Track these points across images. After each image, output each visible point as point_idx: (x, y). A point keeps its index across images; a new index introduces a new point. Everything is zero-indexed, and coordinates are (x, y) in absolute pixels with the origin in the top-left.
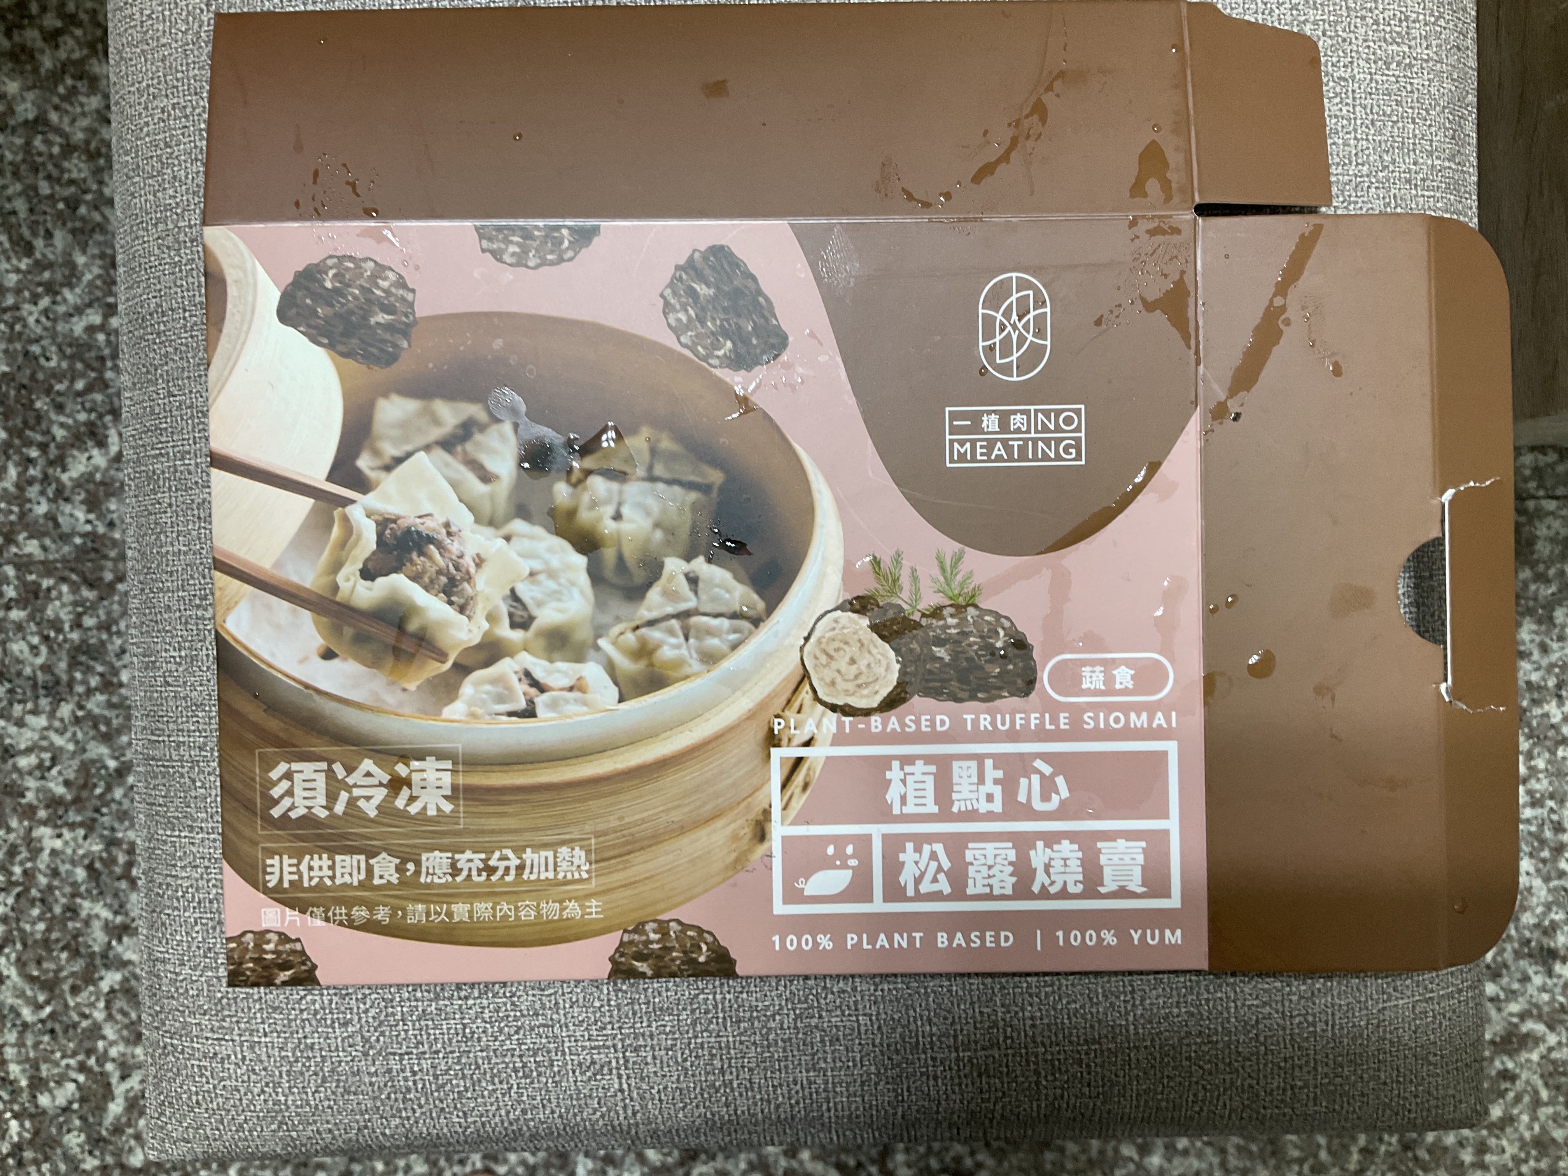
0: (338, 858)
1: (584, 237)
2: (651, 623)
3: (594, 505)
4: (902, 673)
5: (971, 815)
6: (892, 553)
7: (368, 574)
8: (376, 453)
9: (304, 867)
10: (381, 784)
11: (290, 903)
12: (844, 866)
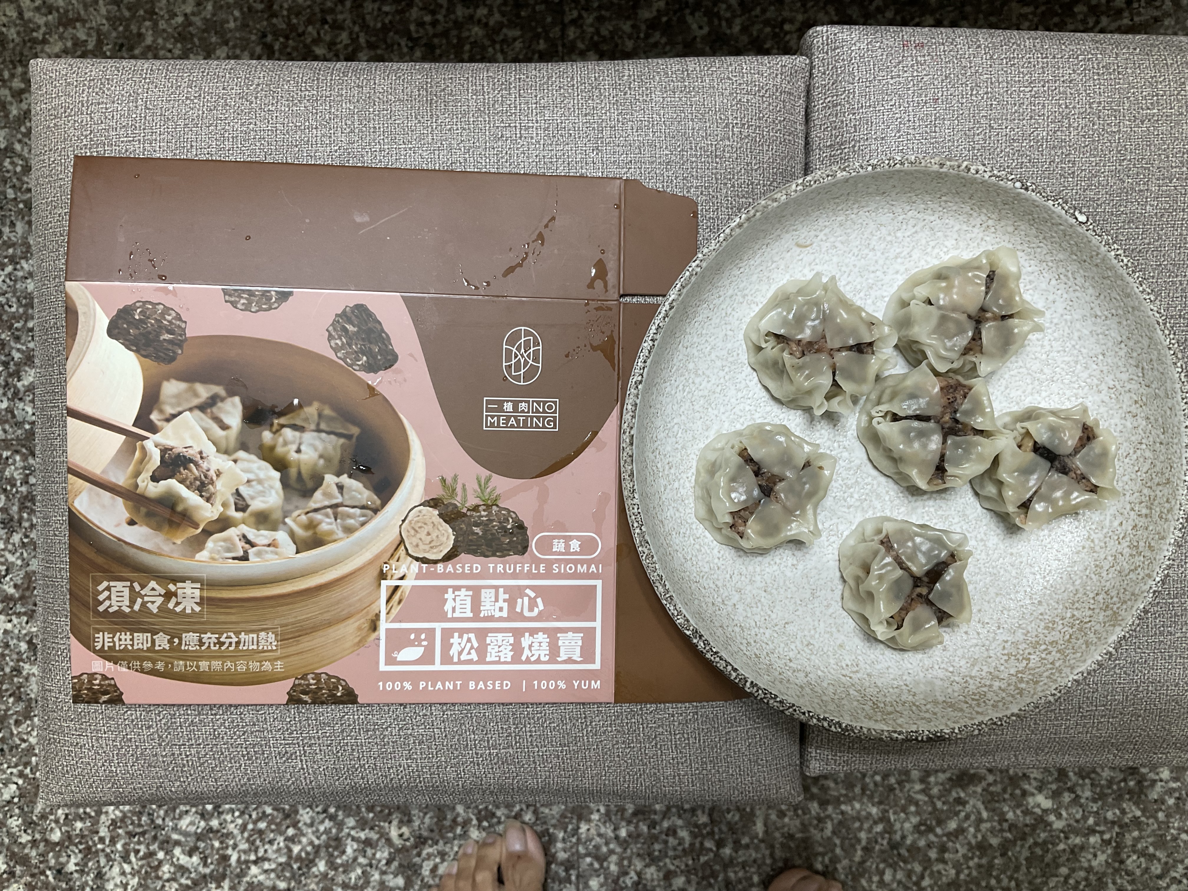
0: (136, 634)
1: (284, 296)
2: (316, 510)
3: (285, 443)
4: (456, 541)
5: (490, 619)
6: (452, 475)
7: (155, 478)
8: (161, 411)
9: (116, 639)
10: (160, 595)
11: (108, 659)
12: (419, 645)
